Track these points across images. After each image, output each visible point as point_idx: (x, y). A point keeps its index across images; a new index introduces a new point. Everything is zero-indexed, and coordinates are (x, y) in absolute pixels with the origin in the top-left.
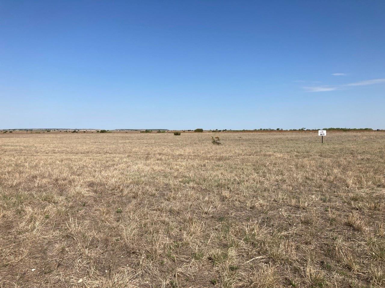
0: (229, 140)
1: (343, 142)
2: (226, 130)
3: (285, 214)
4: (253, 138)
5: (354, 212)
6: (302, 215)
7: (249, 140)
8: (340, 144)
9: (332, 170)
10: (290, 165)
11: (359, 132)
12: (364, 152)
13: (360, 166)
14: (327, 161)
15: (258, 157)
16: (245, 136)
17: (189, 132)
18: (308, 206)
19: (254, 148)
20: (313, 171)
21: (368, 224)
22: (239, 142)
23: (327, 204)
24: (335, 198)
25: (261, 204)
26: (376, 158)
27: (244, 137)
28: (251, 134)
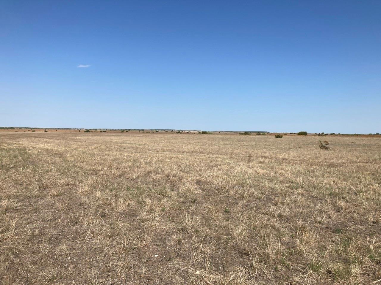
0: (338, 145)
2: (334, 133)
4: (369, 143)
15: (378, 165)
17: (291, 135)
19: (371, 155)
22: (352, 147)
27: (357, 142)
28: (366, 138)
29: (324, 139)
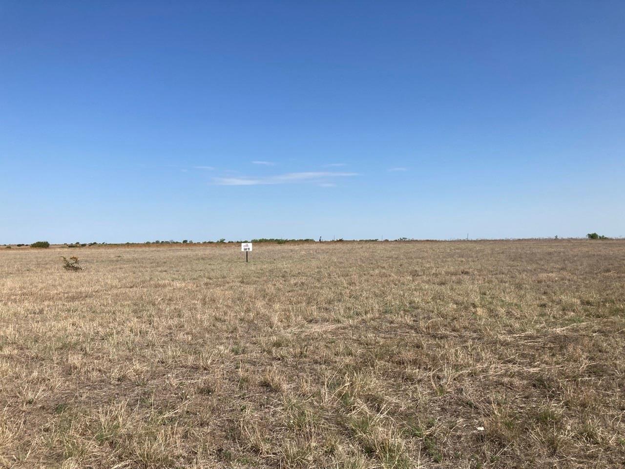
0: (97, 262)
1: (275, 260)
2: (95, 243)
3: (175, 382)
4: (141, 257)
5: (275, 363)
6: (200, 380)
7: (134, 260)
8: (270, 263)
9: (254, 303)
10: (194, 299)
11: (298, 245)
12: (299, 273)
13: (290, 294)
14: (250, 289)
15: (145, 290)
16: (128, 253)
17: (19, 249)
18: (212, 364)
19: (140, 274)
20: (227, 306)
21: (290, 380)
22: (116, 265)
23: (240, 357)
24: (252, 346)
25: (136, 371)
26: (312, 281)
27: (126, 256)
28: (140, 249)
29: (77, 252)
